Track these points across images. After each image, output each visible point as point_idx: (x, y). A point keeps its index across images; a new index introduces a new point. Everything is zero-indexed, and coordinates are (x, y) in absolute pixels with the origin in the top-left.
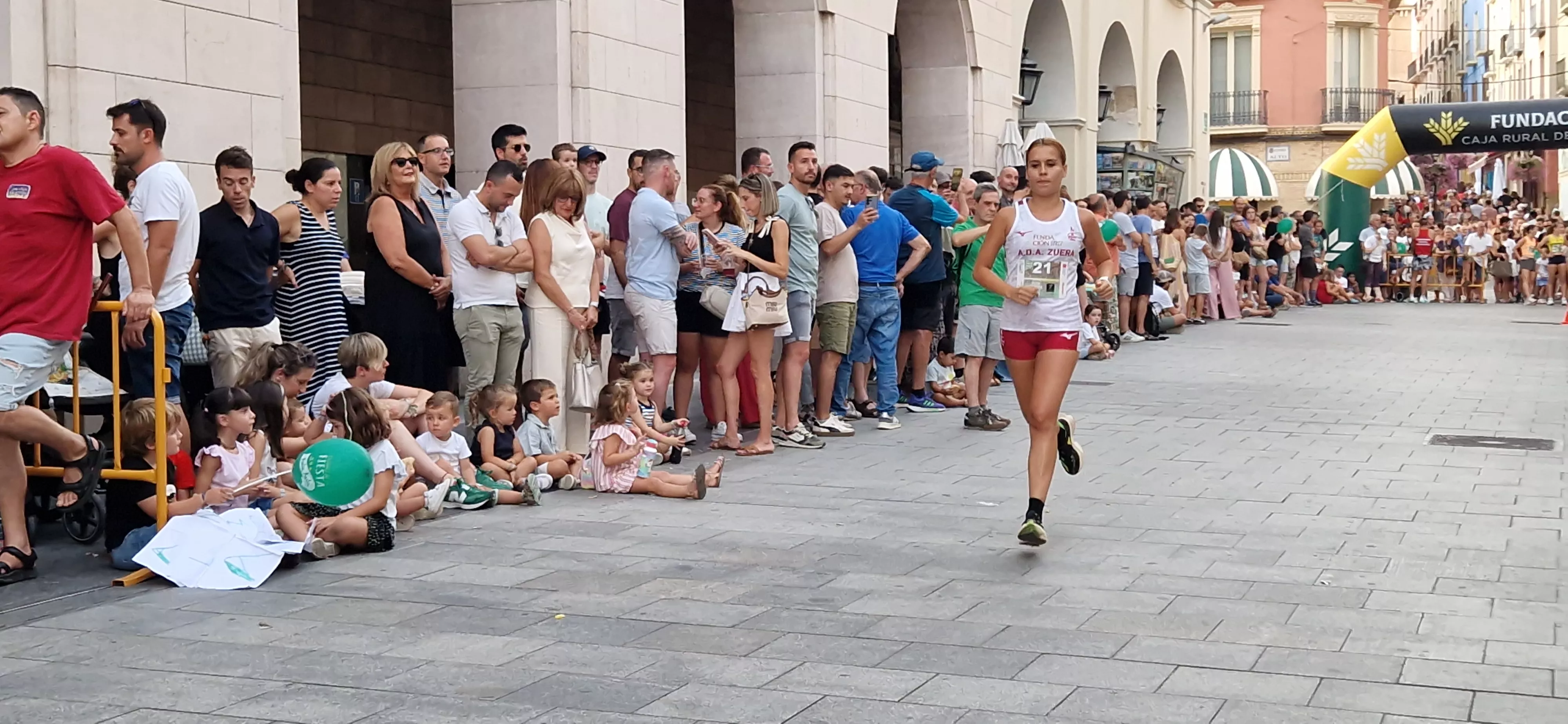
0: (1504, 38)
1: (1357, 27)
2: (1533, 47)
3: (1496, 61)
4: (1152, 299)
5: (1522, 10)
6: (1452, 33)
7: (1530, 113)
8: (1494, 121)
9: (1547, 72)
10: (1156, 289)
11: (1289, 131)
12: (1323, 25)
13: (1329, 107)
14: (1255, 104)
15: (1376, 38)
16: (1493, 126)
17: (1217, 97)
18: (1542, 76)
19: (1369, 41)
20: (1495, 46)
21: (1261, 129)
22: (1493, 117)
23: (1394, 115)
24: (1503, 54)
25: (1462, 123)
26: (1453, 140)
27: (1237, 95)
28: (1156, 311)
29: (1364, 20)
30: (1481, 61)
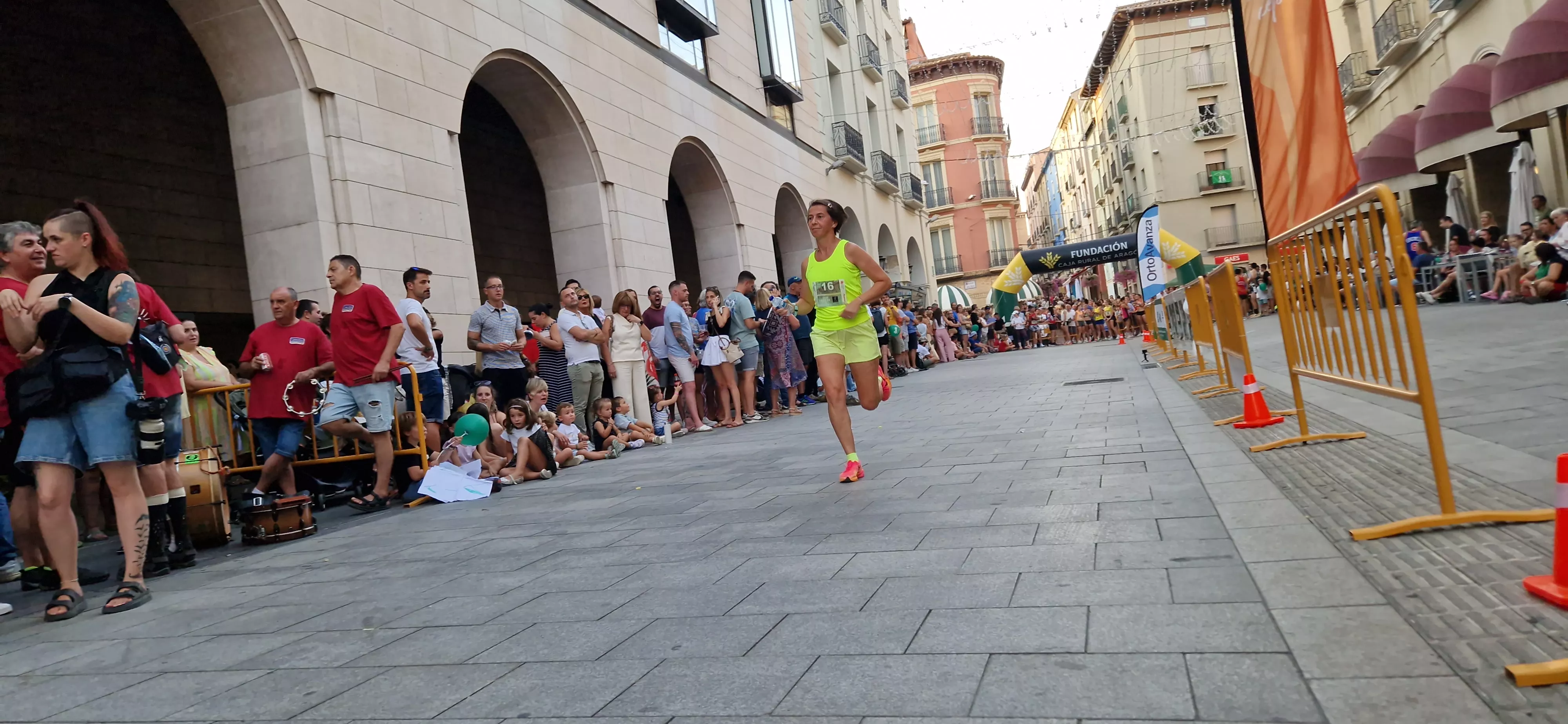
0: (1071, 220)
1: (1001, 219)
2: (1085, 222)
3: (1069, 232)
4: (918, 351)
5: (1078, 205)
6: (1046, 223)
7: (1090, 248)
8: (1073, 254)
9: (1094, 232)
10: (920, 346)
11: (974, 274)
12: (983, 220)
13: (992, 259)
14: (956, 262)
15: (1010, 224)
16: (1073, 257)
17: (937, 260)
18: (1092, 234)
19: (1007, 226)
20: (1067, 224)
21: (961, 274)
22: (1072, 252)
23: (1025, 256)
24: (1072, 228)
25: (1057, 257)
26: (1054, 266)
27: (946, 259)
28: (921, 357)
29: (1003, 215)
30: (1062, 232)
